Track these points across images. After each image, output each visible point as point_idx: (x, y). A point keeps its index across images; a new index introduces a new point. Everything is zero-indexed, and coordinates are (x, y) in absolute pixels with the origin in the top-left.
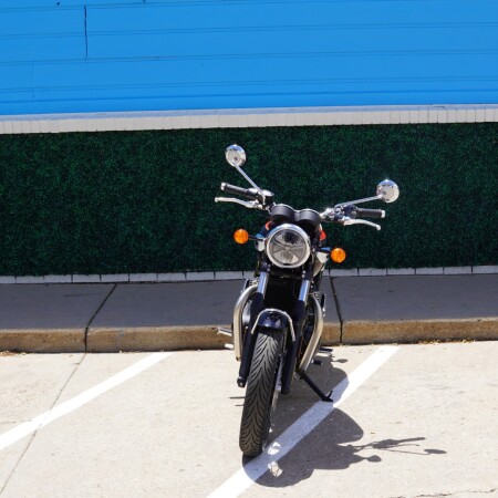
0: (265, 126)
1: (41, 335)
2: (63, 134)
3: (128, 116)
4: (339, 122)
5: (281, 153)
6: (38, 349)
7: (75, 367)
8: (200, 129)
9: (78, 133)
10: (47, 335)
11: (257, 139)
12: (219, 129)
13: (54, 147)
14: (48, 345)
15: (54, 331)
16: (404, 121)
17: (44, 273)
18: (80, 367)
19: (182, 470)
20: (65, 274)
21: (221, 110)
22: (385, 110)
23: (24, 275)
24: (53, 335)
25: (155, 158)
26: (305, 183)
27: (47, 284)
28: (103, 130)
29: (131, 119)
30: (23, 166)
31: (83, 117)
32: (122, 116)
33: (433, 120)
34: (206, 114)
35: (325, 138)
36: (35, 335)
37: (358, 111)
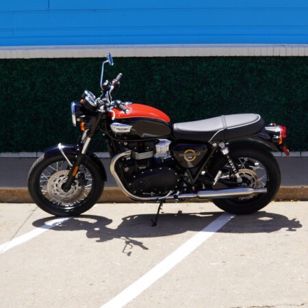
0: (164, 56)
1: (10, 191)
2: (32, 60)
3: (75, 48)
4: (214, 54)
5: (175, 74)
6: (8, 200)
7: (31, 212)
8: (122, 58)
9: (42, 59)
10: (15, 191)
11: (159, 65)
12: (134, 58)
13: (26, 68)
14: (15, 198)
15: (19, 188)
16: (257, 54)
17: (18, 151)
18: (35, 212)
19: (91, 285)
20: (32, 151)
21: (136, 45)
22: (245, 46)
23: (5, 151)
24: (19, 191)
25: (92, 76)
26: (191, 94)
27: (20, 158)
28: (58, 57)
29: (77, 50)
30: (6, 80)
31: (45, 49)
32: (71, 48)
33: (276, 54)
34: (126, 47)
35: (205, 65)
36: (7, 191)
37: (226, 47)
